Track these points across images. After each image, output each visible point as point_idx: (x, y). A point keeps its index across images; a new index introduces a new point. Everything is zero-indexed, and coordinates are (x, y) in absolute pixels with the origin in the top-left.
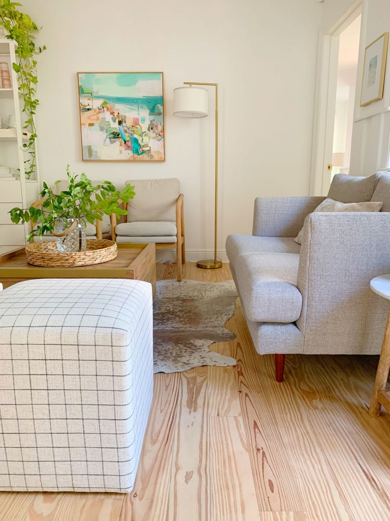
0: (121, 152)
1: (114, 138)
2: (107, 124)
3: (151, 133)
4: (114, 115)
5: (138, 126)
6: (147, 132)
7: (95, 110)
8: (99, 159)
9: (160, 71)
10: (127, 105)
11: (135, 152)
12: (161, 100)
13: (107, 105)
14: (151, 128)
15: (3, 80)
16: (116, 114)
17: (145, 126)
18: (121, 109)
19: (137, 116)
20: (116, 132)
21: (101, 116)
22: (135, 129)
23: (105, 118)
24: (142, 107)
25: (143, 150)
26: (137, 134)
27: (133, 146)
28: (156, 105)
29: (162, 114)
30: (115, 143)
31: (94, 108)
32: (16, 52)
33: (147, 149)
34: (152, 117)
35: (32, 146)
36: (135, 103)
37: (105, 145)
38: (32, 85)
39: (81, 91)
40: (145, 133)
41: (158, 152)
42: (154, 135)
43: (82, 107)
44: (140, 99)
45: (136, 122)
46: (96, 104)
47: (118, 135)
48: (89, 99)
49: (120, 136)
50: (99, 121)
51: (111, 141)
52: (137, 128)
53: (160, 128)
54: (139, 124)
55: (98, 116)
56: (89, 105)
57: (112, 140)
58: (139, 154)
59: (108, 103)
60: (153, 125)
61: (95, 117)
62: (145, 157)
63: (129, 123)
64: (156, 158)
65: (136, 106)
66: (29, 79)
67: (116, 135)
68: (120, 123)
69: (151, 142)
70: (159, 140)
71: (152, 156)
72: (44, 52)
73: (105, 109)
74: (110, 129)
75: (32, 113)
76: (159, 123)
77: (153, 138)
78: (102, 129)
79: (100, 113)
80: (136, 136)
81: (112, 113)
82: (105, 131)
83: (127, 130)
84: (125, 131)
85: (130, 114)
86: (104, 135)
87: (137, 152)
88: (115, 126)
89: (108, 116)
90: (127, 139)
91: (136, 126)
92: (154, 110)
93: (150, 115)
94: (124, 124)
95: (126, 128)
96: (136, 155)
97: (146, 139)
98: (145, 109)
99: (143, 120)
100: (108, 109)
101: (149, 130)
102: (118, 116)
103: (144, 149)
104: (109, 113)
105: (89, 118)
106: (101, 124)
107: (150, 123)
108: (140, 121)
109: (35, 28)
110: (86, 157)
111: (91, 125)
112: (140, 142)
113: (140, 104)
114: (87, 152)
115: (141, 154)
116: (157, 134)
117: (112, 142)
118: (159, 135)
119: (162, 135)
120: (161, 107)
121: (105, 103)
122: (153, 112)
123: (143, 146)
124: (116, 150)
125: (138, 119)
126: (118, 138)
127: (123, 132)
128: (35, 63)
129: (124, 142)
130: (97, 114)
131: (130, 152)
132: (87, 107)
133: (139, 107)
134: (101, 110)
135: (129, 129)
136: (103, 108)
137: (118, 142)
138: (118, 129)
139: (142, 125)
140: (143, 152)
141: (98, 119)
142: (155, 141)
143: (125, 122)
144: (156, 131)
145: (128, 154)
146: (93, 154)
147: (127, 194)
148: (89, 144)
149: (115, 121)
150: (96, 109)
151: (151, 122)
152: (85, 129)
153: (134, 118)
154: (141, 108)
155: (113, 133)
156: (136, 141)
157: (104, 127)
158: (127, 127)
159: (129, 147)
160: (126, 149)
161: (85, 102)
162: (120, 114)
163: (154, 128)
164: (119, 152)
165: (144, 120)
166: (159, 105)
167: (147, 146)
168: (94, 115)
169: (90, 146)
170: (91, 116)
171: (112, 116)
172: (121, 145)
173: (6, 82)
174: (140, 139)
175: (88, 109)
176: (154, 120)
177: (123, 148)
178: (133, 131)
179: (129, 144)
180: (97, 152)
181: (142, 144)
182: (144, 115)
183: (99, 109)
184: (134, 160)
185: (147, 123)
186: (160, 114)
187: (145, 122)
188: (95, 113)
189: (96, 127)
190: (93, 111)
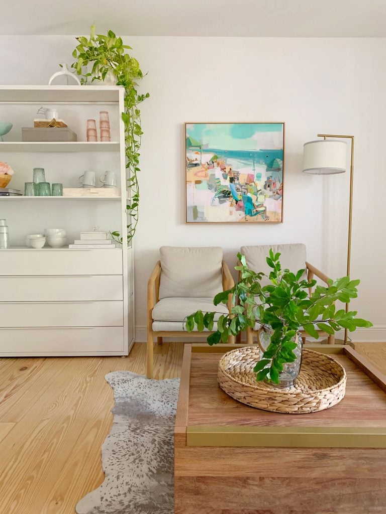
0: (231, 213)
1: (224, 197)
2: (217, 181)
3: (268, 192)
4: (225, 171)
5: (253, 184)
6: (263, 190)
7: (203, 166)
8: (206, 221)
9: (283, 122)
10: (241, 159)
11: (247, 212)
12: (281, 154)
13: (218, 160)
14: (268, 185)
15: (108, 131)
16: (227, 170)
17: (260, 184)
18: (234, 164)
19: (251, 172)
20: (227, 190)
21: (210, 172)
22: (249, 186)
23: (214, 175)
24: (258, 162)
25: (256, 211)
26: (250, 193)
27: (245, 206)
29: (281, 170)
30: (225, 203)
31: (203, 163)
33: (262, 209)
34: (270, 173)
35: (136, 208)
36: (250, 157)
37: (212, 205)
38: (136, 138)
39: (188, 144)
40: (260, 191)
41: (275, 212)
42: (271, 193)
43: (188, 162)
44: (256, 153)
45: (250, 179)
46: (206, 158)
47: (229, 194)
48: (197, 153)
49: (231, 195)
50: (208, 178)
51: (220, 201)
52: (251, 185)
53: (278, 185)
54: (253, 182)
55: (207, 172)
56: (196, 160)
57: (221, 199)
58: (252, 216)
59: (219, 156)
60: (270, 181)
61: (204, 174)
62: (259, 218)
63: (242, 180)
64: (272, 219)
65: (252, 160)
66: (134, 130)
67: (226, 194)
68: (232, 180)
69: (268, 203)
70: (277, 199)
71: (267, 217)
72: (146, 100)
73: (215, 164)
74: (220, 187)
75: (137, 169)
76: (277, 179)
77: (270, 197)
78: (210, 187)
79: (208, 168)
80: (249, 195)
81: (223, 169)
82: (213, 190)
83: (240, 188)
84: (238, 189)
85: (244, 170)
86: (212, 194)
87: (250, 213)
88: (226, 183)
89: (218, 173)
90: (239, 198)
91: (251, 184)
92: (272, 165)
93: (267, 170)
94: (236, 182)
95: (238, 186)
96: (248, 217)
97: (261, 198)
98: (262, 164)
99: (259, 177)
100: (218, 164)
101: (265, 188)
102: (229, 172)
103: (258, 209)
105: (196, 174)
106: (209, 181)
107: (266, 180)
108: (255, 178)
109: (140, 74)
110: (190, 218)
111: (198, 182)
112: (254, 201)
114: (192, 214)
115: (255, 215)
116: (274, 193)
117: (221, 202)
118: (277, 193)
119: (280, 194)
120: (280, 162)
121: (216, 157)
122: (271, 168)
123: (257, 206)
124: (226, 211)
125: (252, 176)
126: (229, 197)
127: (235, 190)
128: (137, 112)
129: (235, 202)
130: (206, 169)
131: (242, 213)
132: (194, 162)
133: (255, 162)
134: (210, 165)
135: (241, 186)
136: (213, 163)
137: (228, 202)
138: (229, 187)
139: (257, 182)
140: (257, 213)
141: (206, 176)
142: (272, 200)
143: (238, 180)
144: (274, 189)
145: (239, 215)
146: (199, 215)
148: (195, 204)
149: (225, 178)
150: (205, 165)
151: (268, 178)
152: (191, 188)
153: (248, 174)
154: (257, 163)
155: (223, 192)
156: (249, 200)
157: (213, 184)
159: (241, 207)
160: (236, 210)
161: (192, 156)
162: (233, 169)
163: (272, 186)
164: (228, 213)
165: (260, 177)
166: (278, 160)
167: (262, 205)
168: (202, 171)
169: (196, 207)
170: (199, 172)
171: (223, 172)
172: (231, 205)
173: (105, 134)
175: (196, 165)
176: (271, 177)
177: (233, 209)
178: (247, 190)
179: (241, 204)
180: (203, 213)
181: (256, 204)
182: (260, 171)
183: (208, 164)
184: (246, 222)
185: (264, 180)
186: (279, 169)
187: (262, 179)
188: (204, 169)
189: (204, 184)
190: (201, 166)
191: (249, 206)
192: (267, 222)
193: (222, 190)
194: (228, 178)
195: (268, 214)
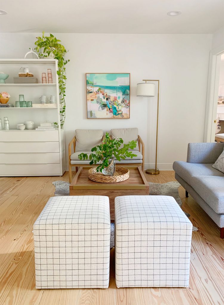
0: (107, 114)
1: (104, 107)
2: (101, 100)
3: (123, 105)
5: (116, 101)
6: (121, 104)
7: (94, 93)
8: (96, 118)
9: (129, 73)
11: (114, 114)
12: (129, 87)
13: (101, 90)
14: (123, 102)
15: (52, 78)
16: (105, 95)
17: (120, 101)
18: (108, 92)
19: (116, 96)
21: (97, 95)
22: (115, 102)
23: (99, 97)
24: (119, 91)
27: (113, 111)
28: (126, 90)
29: (129, 95)
31: (94, 92)
32: (58, 65)
33: (121, 112)
34: (124, 96)
35: (64, 112)
36: (115, 89)
37: (99, 110)
38: (64, 80)
39: (87, 83)
40: (120, 105)
41: (126, 114)
42: (125, 105)
43: (88, 91)
44: (118, 87)
45: (115, 99)
46: (95, 89)
47: (106, 105)
48: (91, 87)
49: (107, 106)
50: (97, 98)
51: (102, 109)
53: (128, 101)
54: (117, 100)
56: (91, 90)
58: (116, 115)
59: (101, 89)
60: (124, 100)
61: (94, 96)
62: (119, 116)
63: (112, 99)
64: (125, 117)
65: (116, 90)
66: (62, 77)
67: (105, 106)
68: (107, 99)
69: (123, 109)
70: (127, 108)
71: (123, 116)
72: (68, 63)
73: (100, 92)
74: (102, 102)
75: (64, 95)
76: (127, 99)
77: (124, 107)
78: (98, 102)
80: (115, 106)
81: (103, 94)
82: (99, 103)
84: (110, 103)
85: (113, 94)
86: (99, 105)
87: (115, 114)
88: (104, 101)
89: (101, 96)
90: (111, 107)
93: (123, 95)
94: (109, 100)
95: (110, 102)
96: (115, 116)
97: (120, 108)
99: (119, 98)
100: (101, 92)
101: (122, 103)
102: (106, 96)
103: (119, 112)
104: (101, 94)
105: (91, 97)
106: (97, 99)
108: (118, 98)
109: (65, 51)
110: (89, 116)
111: (92, 100)
112: (117, 109)
113: (118, 90)
114: (90, 114)
115: (118, 115)
117: (103, 109)
118: (127, 105)
119: (128, 105)
120: (128, 91)
121: (100, 89)
123: (119, 111)
124: (105, 113)
125: (116, 97)
126: (106, 107)
128: (64, 69)
129: (109, 109)
131: (112, 114)
132: (90, 91)
134: (97, 92)
135: (111, 102)
136: (99, 91)
137: (106, 109)
138: (106, 102)
139: (118, 100)
140: (119, 114)
141: (96, 97)
145: (110, 115)
146: (93, 115)
147: (133, 145)
148: (91, 110)
149: (104, 98)
151: (123, 99)
152: (89, 103)
153: (114, 97)
154: (118, 91)
156: (115, 108)
157: (99, 101)
158: (111, 101)
159: (111, 111)
160: (110, 113)
161: (89, 88)
162: (108, 94)
163: (125, 102)
164: (106, 114)
165: (120, 98)
166: (127, 90)
167: (121, 111)
168: (94, 95)
169: (91, 111)
170: (92, 95)
171: (103, 96)
172: (107, 110)
173: (50, 79)
174: (117, 107)
175: (91, 92)
176: (124, 98)
177: (108, 112)
178: (114, 104)
179: (112, 110)
180: (95, 114)
181: (118, 110)
182: (119, 95)
184: (114, 118)
185: (121, 99)
186: (128, 94)
187: (120, 99)
188: (94, 94)
189: (95, 101)
190: (93, 93)
191: (115, 111)
192: (123, 118)
193: (103, 104)
194: (106, 99)
195: (123, 114)
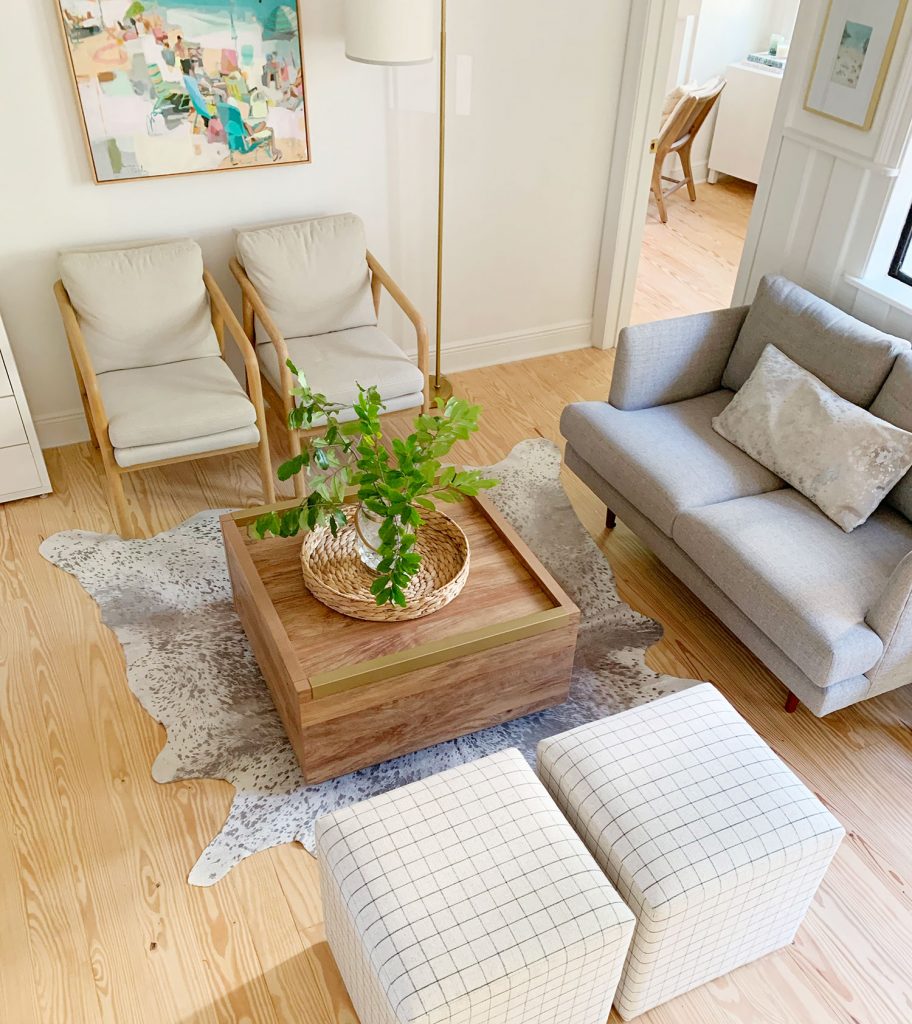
0: (198, 148)
1: (176, 111)
2: (152, 71)
3: (272, 92)
4: (167, 45)
5: (237, 74)
6: (261, 88)
7: (110, 31)
8: (143, 174)
10: (200, 11)
11: (233, 146)
13: (146, 15)
14: (269, 76)
16: (172, 41)
17: (253, 73)
18: (184, 23)
19: (230, 45)
20: (179, 93)
21: (130, 47)
22: (227, 81)
23: (142, 55)
24: (242, 18)
25: (253, 139)
26: (234, 96)
27: (227, 130)
28: (278, 8)
29: (294, 34)
30: (180, 126)
31: (109, 24)
33: (265, 134)
34: (271, 45)
37: (152, 133)
40: (255, 92)
41: (293, 140)
42: (279, 95)
43: (70, 22)
45: (230, 63)
46: (114, 11)
47: (186, 102)
49: (191, 104)
50: (128, 65)
51: (167, 122)
52: (233, 78)
53: (293, 74)
54: (237, 68)
55: (122, 48)
56: (90, 16)
57: (170, 117)
58: (244, 152)
59: (145, 5)
60: (274, 66)
61: (115, 54)
62: (260, 155)
63: (210, 66)
64: (288, 155)
65: (226, 13)
67: (180, 104)
68: (187, 66)
69: (272, 116)
70: (293, 109)
71: (277, 153)
73: (140, 26)
74: (161, 87)
76: (289, 60)
77: (278, 105)
78: (138, 88)
79: (125, 39)
80: (232, 102)
81: (162, 39)
82: (147, 95)
83: (208, 86)
84: (204, 89)
85: (211, 37)
86: (147, 105)
87: (238, 145)
88: (173, 77)
89: (152, 51)
90: (211, 111)
91: (231, 74)
92: (274, 23)
93: (265, 38)
94: (198, 70)
95: (203, 82)
96: (237, 155)
97: (259, 109)
98: (250, 22)
99: (248, 55)
100: (147, 26)
101: (265, 83)
102: (178, 46)
103: (255, 136)
104: (151, 38)
105: (96, 57)
106: (133, 72)
107: (265, 62)
108: (240, 60)
110: (105, 169)
111: (106, 77)
112: (244, 117)
113: (236, 8)
114: (108, 160)
115: (251, 149)
116: (286, 93)
117: (171, 125)
118: (293, 95)
119: (299, 93)
120: (290, 14)
121: (137, 8)
122: (273, 30)
123: (253, 128)
124: (185, 143)
125: (233, 53)
126: (187, 110)
127: (198, 93)
129: (203, 121)
130: (120, 42)
131: (222, 147)
132: (87, 24)
133: (235, 16)
134: (128, 29)
135: (212, 82)
136: (133, 22)
137: (187, 122)
138: (183, 84)
139: (245, 68)
140: (256, 144)
141: (123, 59)
142: (282, 110)
143: (201, 65)
144: (285, 85)
145: (217, 153)
146: (124, 161)
148: (111, 135)
149: (171, 63)
150: (114, 29)
151: (269, 58)
152: (91, 92)
153: (223, 50)
154: (239, 18)
155: (171, 98)
156: (234, 114)
157: (145, 81)
158: (207, 78)
159: (217, 134)
160: (210, 141)
161: (77, 5)
162: (185, 38)
163: (279, 77)
164: (193, 150)
165: (251, 56)
166: (286, 9)
167: (263, 126)
168: (111, 46)
169: (113, 141)
170: (104, 49)
171: (162, 48)
172: (196, 130)
174: (243, 109)
175: (92, 30)
176: (275, 53)
177: (202, 139)
178: (225, 89)
179: (217, 124)
180: (133, 154)
181: (250, 123)
182: (248, 41)
183: (122, 28)
184: (235, 167)
185: (260, 61)
186: (289, 35)
187: (254, 59)
188: (114, 41)
189: (122, 82)
190: (103, 35)
191: (235, 129)
192: (278, 162)
193: (167, 94)
194: (178, 64)
195: (278, 145)
